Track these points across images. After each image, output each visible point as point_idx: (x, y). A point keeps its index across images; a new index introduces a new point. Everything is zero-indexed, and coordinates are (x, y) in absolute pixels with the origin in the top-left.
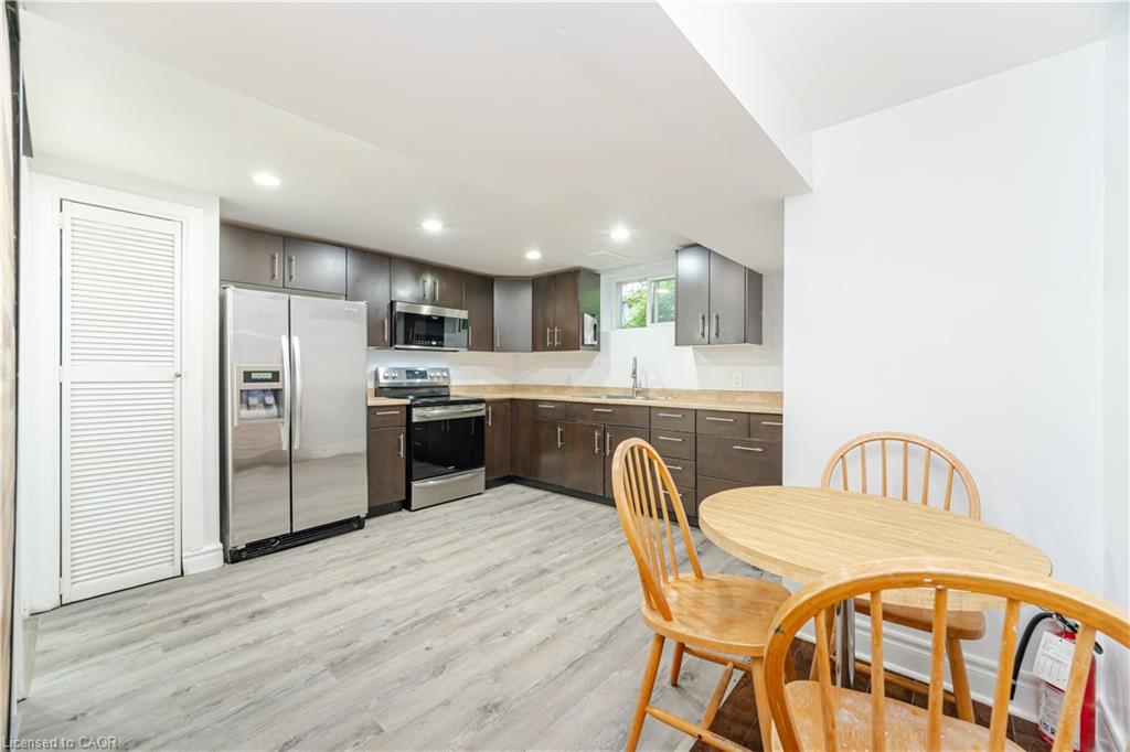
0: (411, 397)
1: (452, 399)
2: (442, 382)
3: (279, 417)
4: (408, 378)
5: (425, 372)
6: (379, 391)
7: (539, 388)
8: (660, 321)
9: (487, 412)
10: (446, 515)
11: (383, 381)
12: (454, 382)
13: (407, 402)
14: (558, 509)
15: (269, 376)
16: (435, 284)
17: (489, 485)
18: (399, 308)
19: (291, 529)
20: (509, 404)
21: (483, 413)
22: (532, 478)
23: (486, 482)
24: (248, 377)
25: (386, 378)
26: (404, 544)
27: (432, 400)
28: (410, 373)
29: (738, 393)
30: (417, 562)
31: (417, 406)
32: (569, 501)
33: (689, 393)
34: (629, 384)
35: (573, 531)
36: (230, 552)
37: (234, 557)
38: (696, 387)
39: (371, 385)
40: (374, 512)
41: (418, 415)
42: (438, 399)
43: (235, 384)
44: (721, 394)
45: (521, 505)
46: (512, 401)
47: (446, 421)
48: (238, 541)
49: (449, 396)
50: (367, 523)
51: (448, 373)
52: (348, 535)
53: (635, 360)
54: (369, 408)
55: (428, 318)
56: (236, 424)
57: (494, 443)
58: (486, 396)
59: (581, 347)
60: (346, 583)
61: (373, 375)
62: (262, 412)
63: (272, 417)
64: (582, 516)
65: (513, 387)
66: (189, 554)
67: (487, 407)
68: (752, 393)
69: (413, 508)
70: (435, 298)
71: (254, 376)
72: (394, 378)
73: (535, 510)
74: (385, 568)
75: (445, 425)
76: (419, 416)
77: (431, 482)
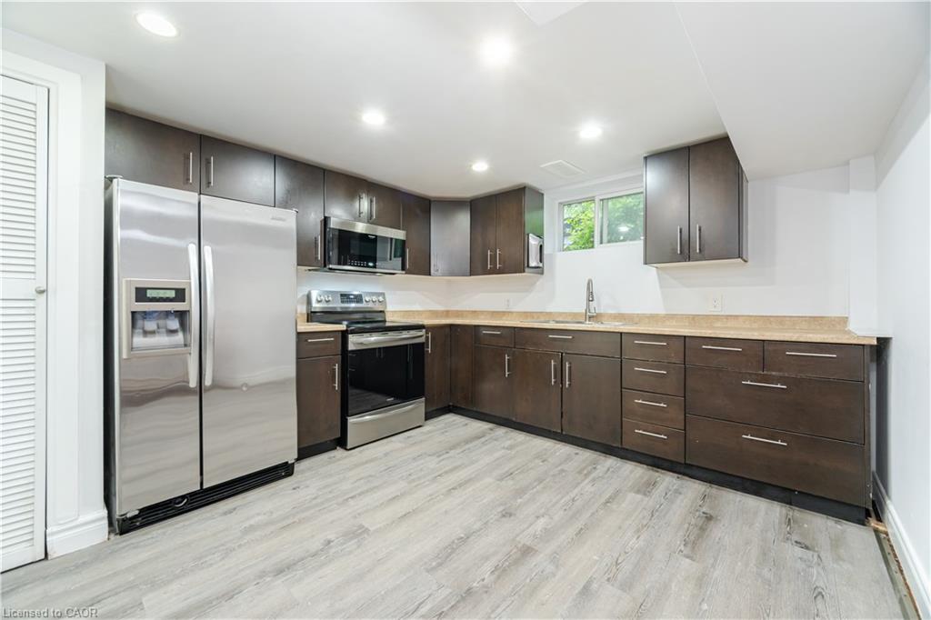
0: (345, 323)
1: (388, 324)
2: (378, 307)
3: (185, 345)
4: (342, 302)
5: (360, 296)
6: (312, 316)
7: (475, 313)
8: (609, 242)
9: (427, 338)
10: (386, 455)
11: (316, 306)
12: (390, 308)
13: (343, 327)
14: (510, 448)
15: (172, 294)
16: (371, 201)
17: (429, 416)
18: (333, 224)
19: (202, 484)
20: (447, 330)
21: (422, 340)
22: (475, 409)
23: (426, 413)
24: (141, 294)
25: (319, 302)
26: (340, 500)
27: (368, 326)
28: (345, 297)
29: (718, 317)
30: (358, 533)
31: (353, 332)
32: (520, 437)
33: (653, 318)
34: (580, 308)
35: (540, 481)
36: (118, 520)
37: (123, 526)
38: (661, 311)
39: (303, 309)
40: (304, 453)
41: (354, 342)
42: (375, 325)
43: (124, 303)
44: (694, 319)
45: (467, 442)
46: (451, 326)
47: (379, 348)
48: (128, 506)
49: (385, 321)
50: (297, 467)
51: (384, 298)
52: (273, 485)
53: (590, 283)
54: (299, 334)
55: (364, 237)
56: (124, 356)
57: (433, 371)
58: (427, 322)
59: (527, 270)
60: (262, 574)
61: (305, 298)
62: (162, 340)
63: (176, 346)
64: (541, 457)
65: (447, 313)
66: (55, 529)
67: (427, 333)
68: (736, 317)
69: (348, 447)
70: (371, 216)
71: (150, 294)
72: (327, 302)
73: (485, 448)
74: (316, 544)
75: (380, 352)
76: (354, 344)
77: (367, 417)
